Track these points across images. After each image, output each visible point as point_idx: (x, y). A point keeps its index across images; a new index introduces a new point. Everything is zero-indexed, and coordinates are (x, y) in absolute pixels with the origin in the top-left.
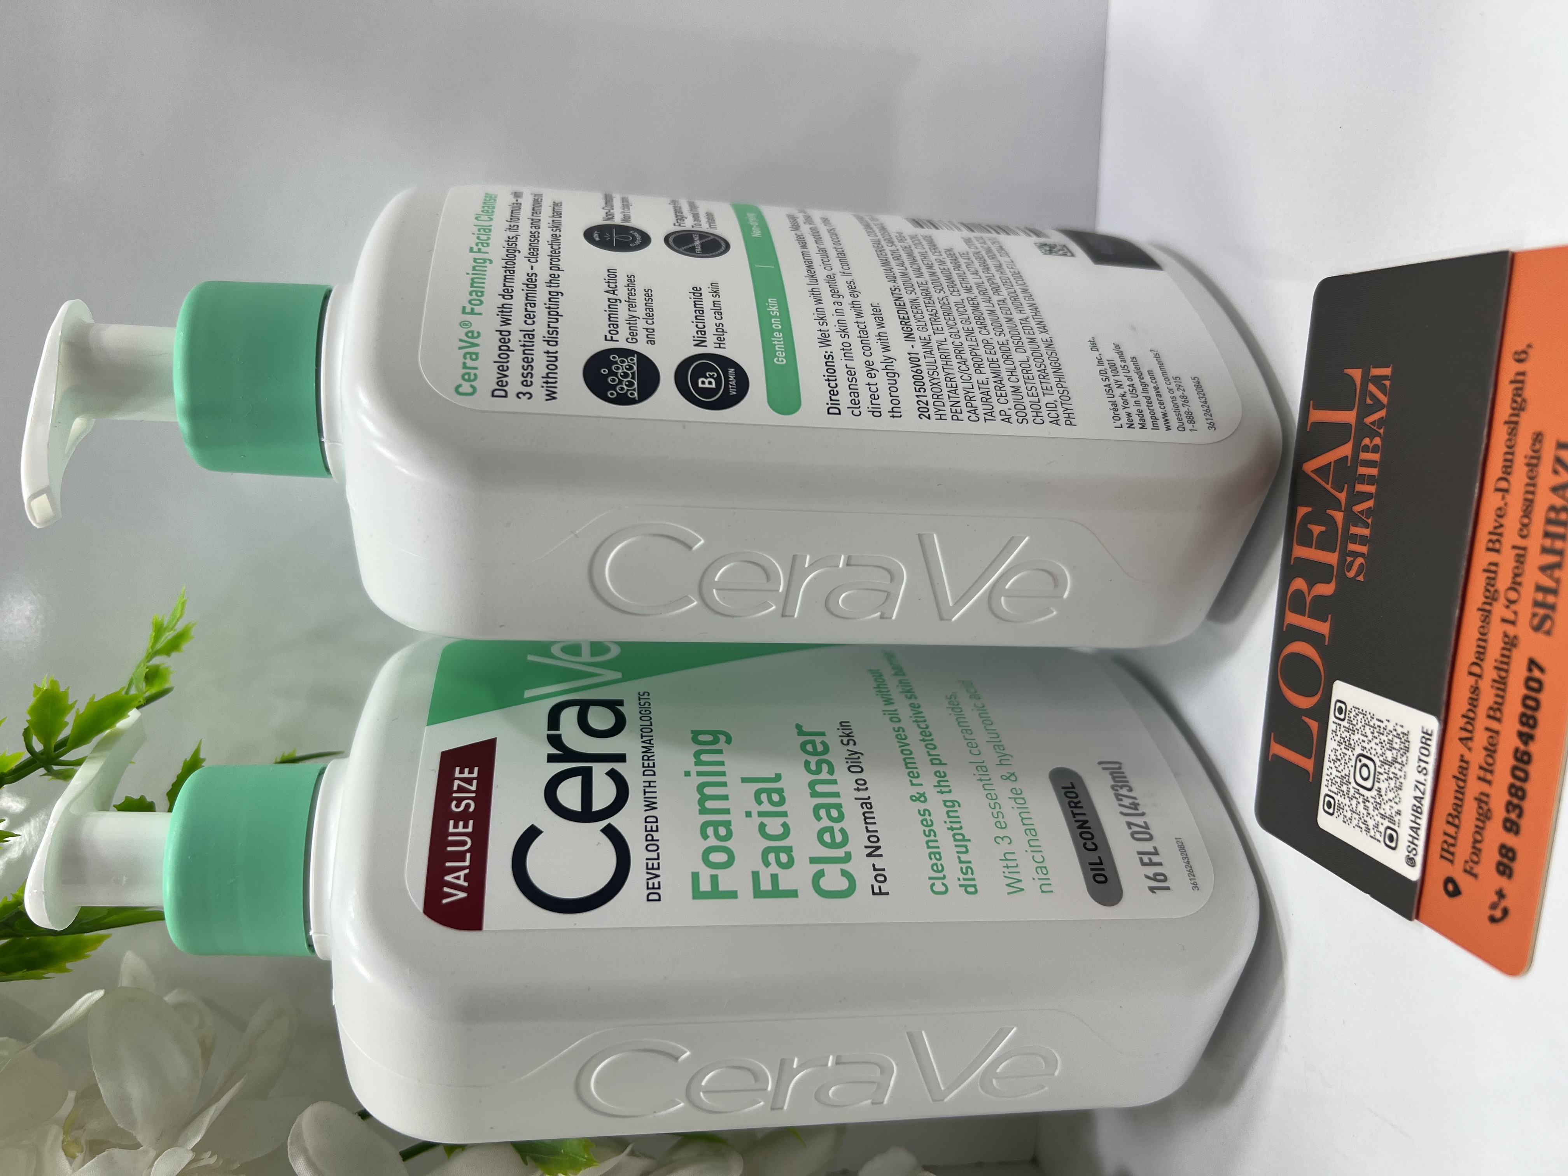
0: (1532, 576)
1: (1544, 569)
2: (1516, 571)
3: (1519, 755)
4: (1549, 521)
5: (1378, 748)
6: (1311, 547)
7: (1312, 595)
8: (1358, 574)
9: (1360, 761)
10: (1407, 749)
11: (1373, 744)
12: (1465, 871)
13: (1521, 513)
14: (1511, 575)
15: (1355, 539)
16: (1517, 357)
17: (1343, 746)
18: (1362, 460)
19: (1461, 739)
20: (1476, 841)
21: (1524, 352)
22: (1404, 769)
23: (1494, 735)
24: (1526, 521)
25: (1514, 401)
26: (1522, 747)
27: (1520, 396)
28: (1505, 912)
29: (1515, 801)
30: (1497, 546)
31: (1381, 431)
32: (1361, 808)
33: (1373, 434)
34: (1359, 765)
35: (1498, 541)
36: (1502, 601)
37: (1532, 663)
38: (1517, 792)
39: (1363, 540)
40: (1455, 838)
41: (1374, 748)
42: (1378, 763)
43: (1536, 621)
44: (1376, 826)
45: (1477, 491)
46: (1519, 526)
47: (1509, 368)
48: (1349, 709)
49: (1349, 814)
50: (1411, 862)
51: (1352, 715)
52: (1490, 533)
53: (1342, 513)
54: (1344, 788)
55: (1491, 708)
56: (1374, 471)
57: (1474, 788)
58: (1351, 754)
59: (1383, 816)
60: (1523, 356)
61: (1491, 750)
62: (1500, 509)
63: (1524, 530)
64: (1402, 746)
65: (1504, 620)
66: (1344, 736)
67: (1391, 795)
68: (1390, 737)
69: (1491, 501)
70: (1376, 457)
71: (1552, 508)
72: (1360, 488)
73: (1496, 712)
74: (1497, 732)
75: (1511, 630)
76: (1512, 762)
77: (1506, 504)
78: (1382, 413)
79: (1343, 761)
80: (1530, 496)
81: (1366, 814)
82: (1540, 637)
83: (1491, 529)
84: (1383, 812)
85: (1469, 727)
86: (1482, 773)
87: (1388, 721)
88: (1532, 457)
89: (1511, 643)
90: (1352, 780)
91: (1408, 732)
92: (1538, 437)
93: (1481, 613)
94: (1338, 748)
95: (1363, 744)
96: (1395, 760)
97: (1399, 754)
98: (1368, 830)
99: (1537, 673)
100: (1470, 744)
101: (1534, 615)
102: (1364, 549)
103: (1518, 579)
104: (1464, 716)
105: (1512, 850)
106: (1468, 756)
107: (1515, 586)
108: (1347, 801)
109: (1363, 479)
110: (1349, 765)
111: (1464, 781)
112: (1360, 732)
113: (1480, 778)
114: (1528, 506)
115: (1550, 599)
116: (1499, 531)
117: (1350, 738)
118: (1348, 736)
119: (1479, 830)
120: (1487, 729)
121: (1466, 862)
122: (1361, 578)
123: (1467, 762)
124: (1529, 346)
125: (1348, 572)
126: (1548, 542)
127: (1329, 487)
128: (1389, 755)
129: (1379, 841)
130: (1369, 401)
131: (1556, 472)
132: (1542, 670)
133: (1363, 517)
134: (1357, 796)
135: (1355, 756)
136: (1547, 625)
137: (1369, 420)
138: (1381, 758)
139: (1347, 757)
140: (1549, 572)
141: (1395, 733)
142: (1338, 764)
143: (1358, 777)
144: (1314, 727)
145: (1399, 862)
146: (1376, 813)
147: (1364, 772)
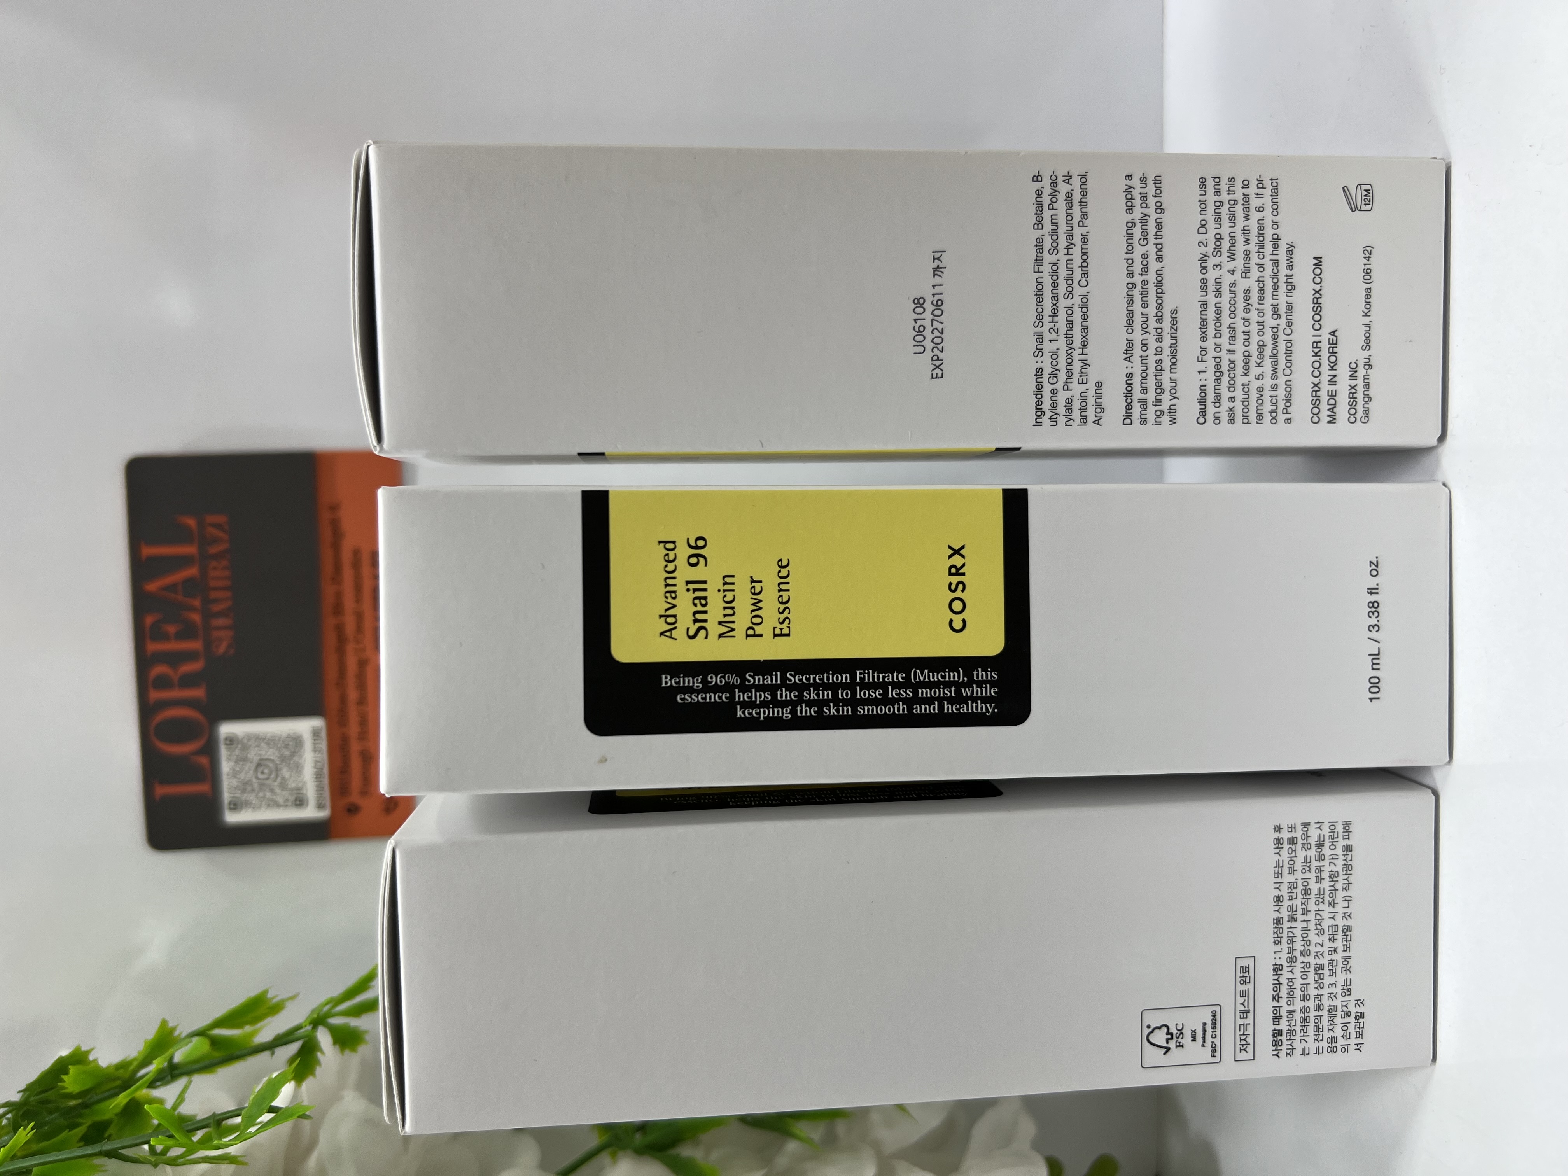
5: (277, 753)
6: (170, 641)
7: (178, 674)
8: (226, 652)
9: (260, 766)
10: (303, 745)
11: (271, 750)
15: (218, 628)
16: (331, 509)
17: (241, 763)
18: (211, 577)
19: (340, 724)
22: (303, 757)
23: (364, 713)
32: (268, 795)
34: (259, 769)
39: (227, 628)
40: (349, 780)
41: (271, 754)
42: (278, 761)
44: (287, 799)
48: (240, 738)
49: (258, 803)
50: (321, 807)
51: (245, 741)
53: (200, 614)
54: (249, 788)
55: (359, 700)
57: (355, 747)
58: (251, 765)
59: (290, 791)
64: (297, 743)
66: (240, 755)
67: (293, 777)
68: (286, 742)
70: (228, 574)
72: (213, 595)
78: (227, 547)
79: (243, 772)
81: (274, 796)
84: (287, 787)
87: (280, 734)
90: (254, 780)
91: (300, 735)
94: (234, 767)
95: (261, 754)
96: (293, 754)
97: (297, 749)
98: (278, 805)
100: (347, 724)
102: (231, 633)
104: (338, 711)
106: (347, 732)
108: (253, 795)
109: (216, 589)
110: (251, 772)
111: (349, 746)
112: (256, 748)
113: (359, 741)
117: (246, 755)
121: (361, 789)
122: (230, 653)
123: (348, 736)
125: (216, 651)
127: (180, 597)
128: (287, 753)
129: (291, 808)
134: (262, 787)
135: (255, 765)
138: (281, 757)
139: (247, 769)
141: (288, 740)
142: (238, 776)
143: (261, 776)
144: (204, 761)
145: (310, 813)
146: (284, 793)
147: (266, 771)
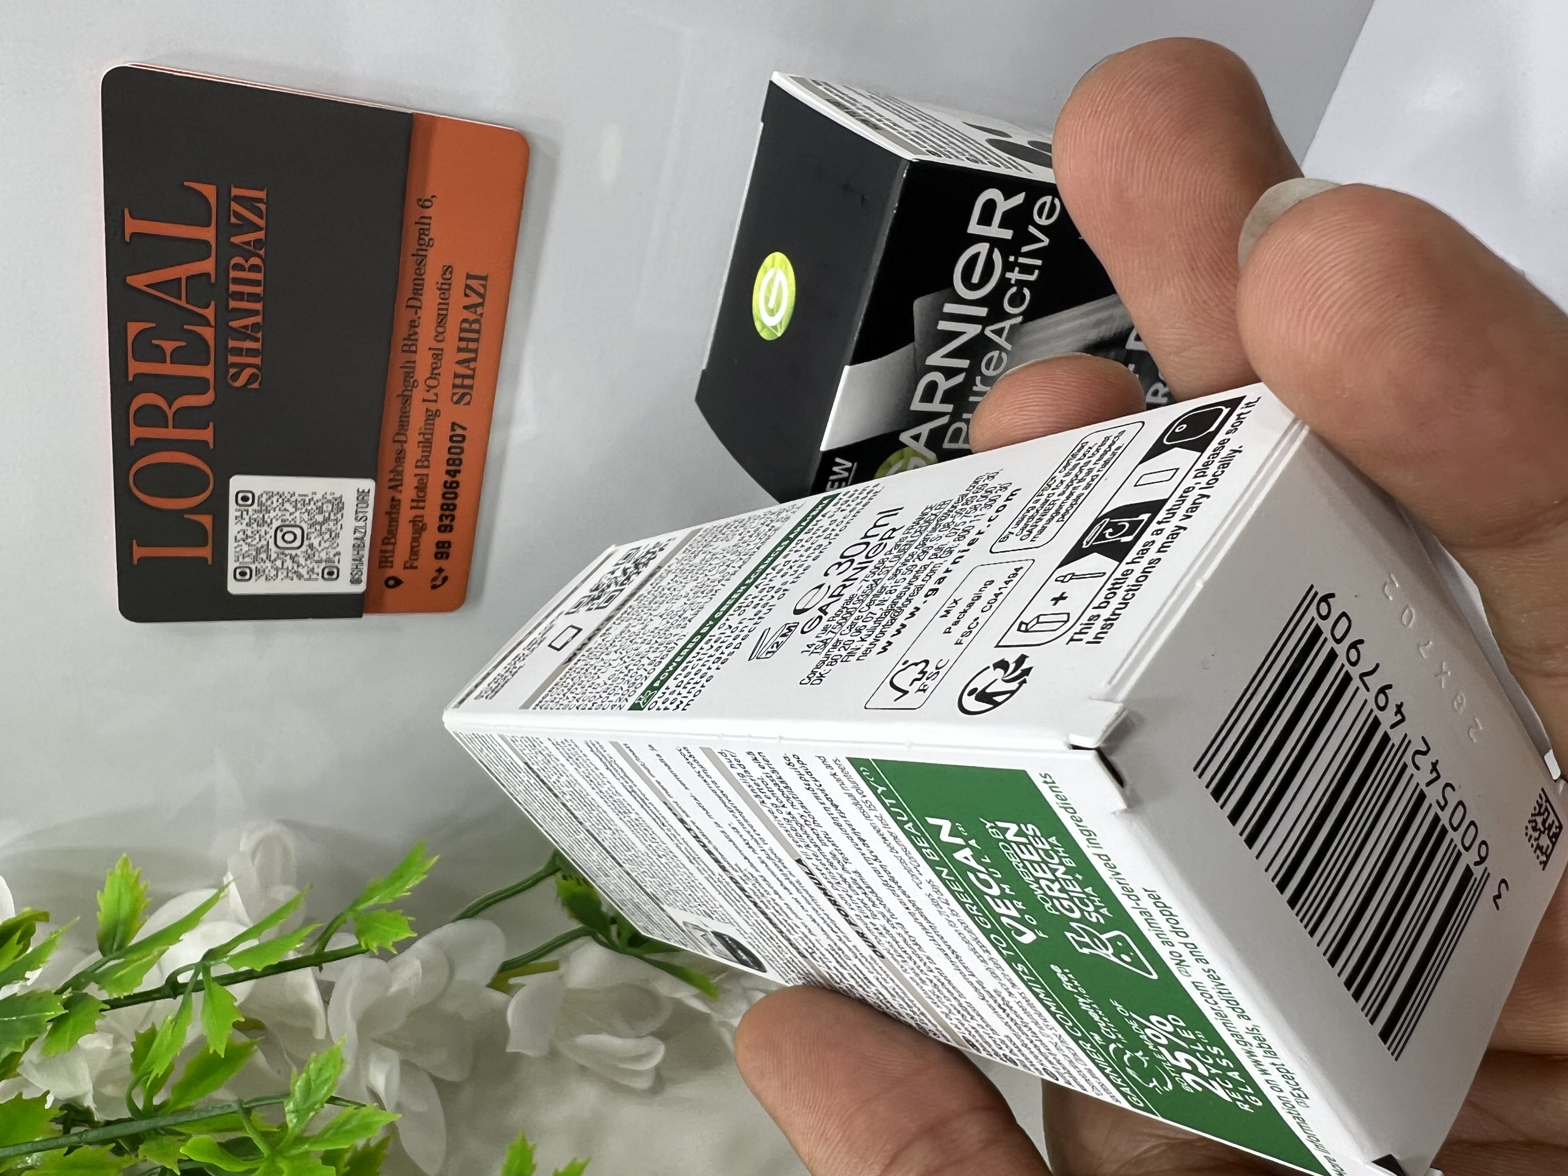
0: (449, 367)
1: (458, 362)
2: (434, 366)
3: (448, 485)
4: (462, 330)
5: (305, 516)
6: (165, 362)
7: (176, 405)
8: (249, 381)
9: (281, 531)
10: (343, 508)
11: (297, 514)
12: (405, 568)
13: (435, 324)
14: (430, 369)
15: (239, 352)
16: (421, 203)
17: (255, 525)
18: (233, 278)
19: (390, 488)
20: (412, 547)
21: (428, 200)
22: (339, 524)
23: (424, 478)
24: (440, 330)
25: (420, 239)
26: (449, 479)
27: (427, 235)
28: (445, 579)
29: (447, 513)
30: (413, 348)
31: (262, 252)
32: (289, 563)
33: (247, 255)
34: (279, 534)
35: (412, 345)
36: (422, 387)
37: (454, 425)
38: (448, 508)
39: (250, 352)
40: (393, 551)
41: (299, 517)
42: (305, 526)
43: (456, 398)
44: (312, 570)
46: (436, 334)
47: (413, 212)
48: (256, 495)
49: (273, 573)
50: (355, 581)
51: (264, 499)
52: (404, 339)
53: (213, 329)
54: (263, 556)
55: (417, 461)
56: (259, 290)
57: (406, 514)
58: (268, 529)
59: (317, 562)
60: (428, 204)
61: (421, 488)
62: (414, 321)
63: (439, 336)
64: (335, 507)
65: (424, 401)
66: (255, 516)
67: (323, 545)
68: (319, 504)
69: (404, 315)
70: (259, 276)
71: (464, 321)
72: (233, 304)
73: (424, 462)
74: (427, 475)
75: (433, 407)
76: (440, 490)
77: (419, 318)
78: (261, 235)
79: (257, 537)
80: (444, 312)
81: (295, 566)
83: (406, 336)
84: (316, 558)
85: (397, 478)
86: (415, 504)
87: (313, 493)
88: (442, 284)
89: (432, 416)
90: (272, 545)
91: (341, 497)
92: (448, 269)
93: (401, 398)
94: (249, 529)
95: (284, 518)
96: (326, 520)
97: (332, 514)
98: (300, 576)
100: (399, 488)
101: (454, 394)
102: (257, 361)
103: (436, 372)
104: (391, 472)
105: (449, 543)
106: (398, 496)
107: (434, 376)
108: (268, 564)
109: (240, 296)
110: (268, 537)
111: (398, 513)
112: (277, 509)
113: (412, 508)
114: (442, 320)
115: (467, 382)
116: (415, 338)
117: (264, 516)
118: (261, 516)
119: (415, 540)
120: (416, 475)
121: (406, 562)
122: (255, 386)
123: (399, 501)
124: (433, 196)
125: (235, 381)
126: (463, 344)
127: (183, 303)
128: (320, 518)
129: (316, 579)
130: (233, 220)
131: (466, 295)
132: (464, 428)
133: (249, 332)
134: (281, 556)
135: (274, 529)
136: (467, 398)
137: (236, 240)
138: (311, 522)
139: (263, 533)
140: (465, 364)
141: (324, 501)
142: (249, 540)
143: (280, 543)
144: (206, 520)
145: (343, 586)
146: (309, 562)
147: (289, 537)
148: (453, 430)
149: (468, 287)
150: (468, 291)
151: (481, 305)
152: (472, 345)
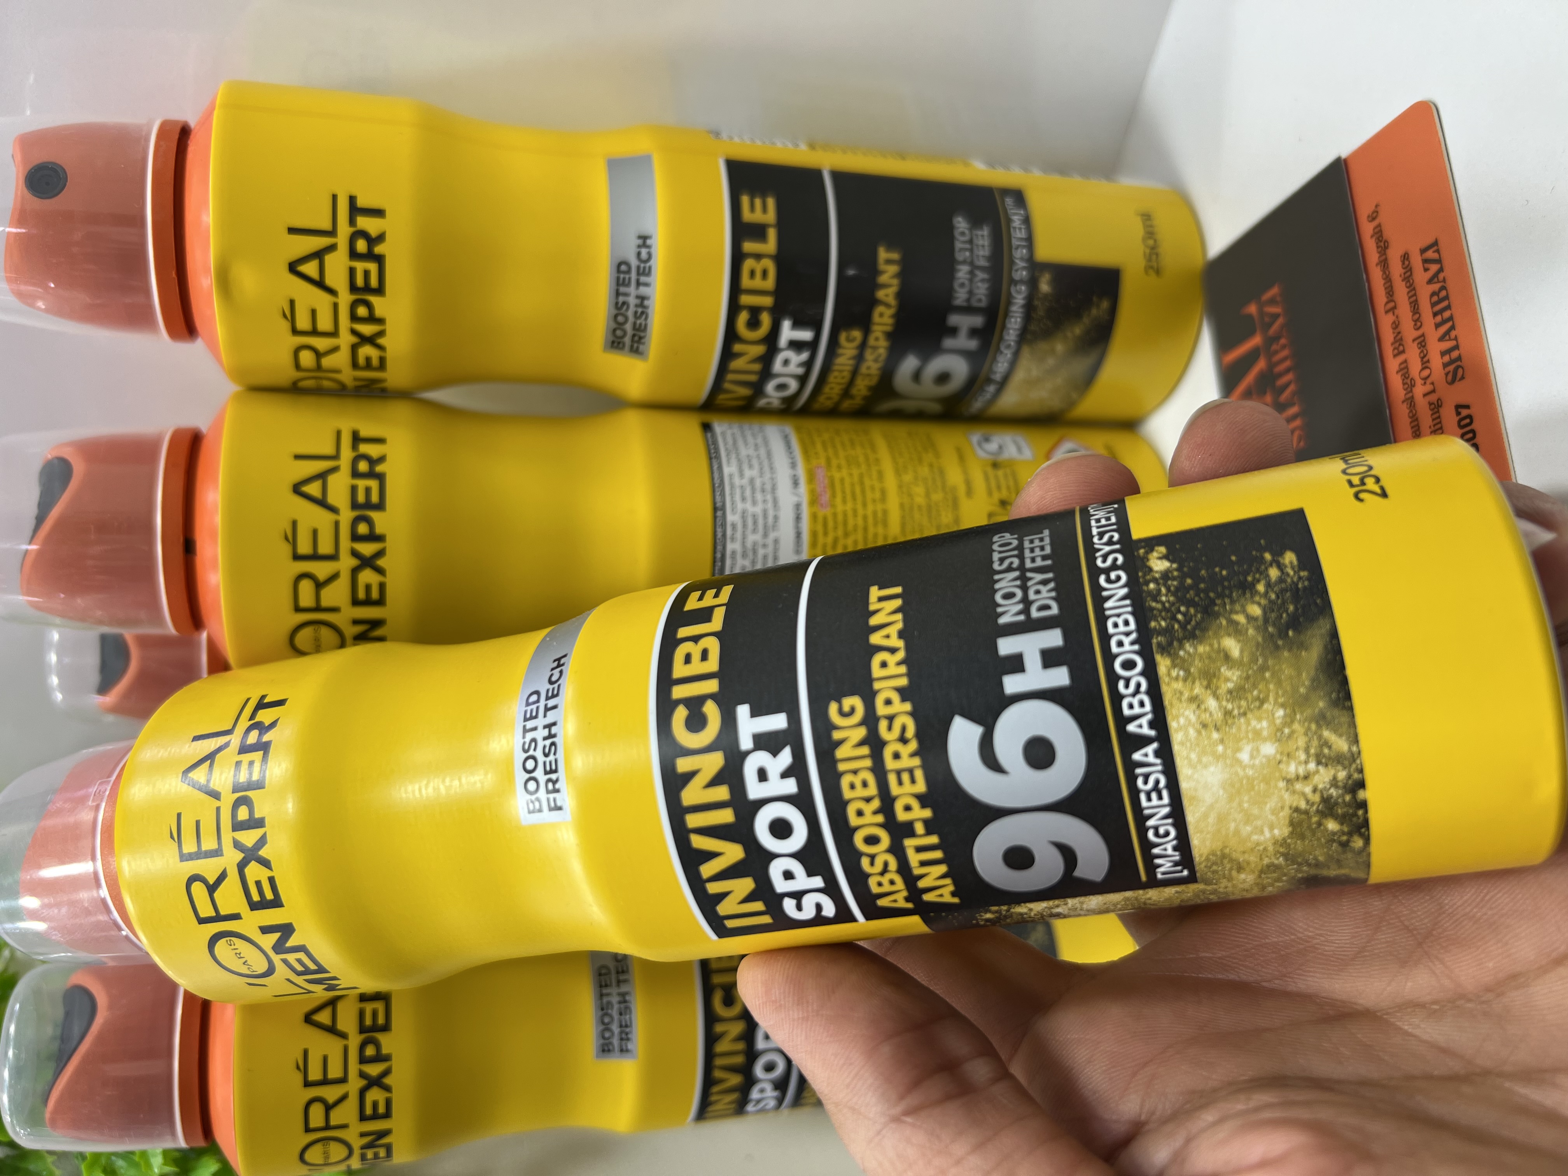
0: (1435, 349)
1: (1442, 338)
2: (1422, 354)
4: (1433, 305)
13: (1411, 314)
14: (1419, 360)
21: (1375, 212)
24: (1417, 317)
25: (1379, 247)
27: (1383, 241)
30: (1401, 349)
31: (1285, 331)
33: (1279, 339)
35: (1401, 344)
36: (1419, 382)
37: (1458, 407)
43: (1450, 377)
45: (1372, 320)
46: (1413, 323)
47: (1367, 229)
52: (1393, 345)
56: (1288, 362)
60: (1374, 215)
62: (1394, 322)
63: (1418, 323)
65: (1426, 395)
69: (1386, 322)
71: (1433, 294)
75: (1433, 398)
77: (1397, 317)
80: (1414, 298)
82: (1457, 383)
83: (1392, 341)
88: (1406, 273)
89: (1436, 404)
92: (1406, 257)
93: (1404, 404)
99: (1464, 412)
101: (1447, 374)
103: (1426, 359)
107: (1425, 365)
114: (1415, 306)
115: (1455, 354)
116: (1399, 337)
124: (1377, 207)
126: (1438, 319)
130: (1267, 320)
131: (1426, 270)
132: (1467, 407)
133: (1289, 401)
136: (1460, 371)
137: (1271, 332)
140: (1447, 337)
148: (1458, 414)
149: (1425, 261)
150: (1426, 265)
151: (1441, 270)
152: (1447, 314)
